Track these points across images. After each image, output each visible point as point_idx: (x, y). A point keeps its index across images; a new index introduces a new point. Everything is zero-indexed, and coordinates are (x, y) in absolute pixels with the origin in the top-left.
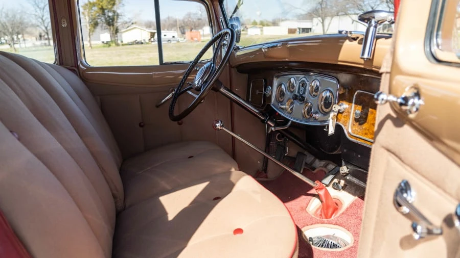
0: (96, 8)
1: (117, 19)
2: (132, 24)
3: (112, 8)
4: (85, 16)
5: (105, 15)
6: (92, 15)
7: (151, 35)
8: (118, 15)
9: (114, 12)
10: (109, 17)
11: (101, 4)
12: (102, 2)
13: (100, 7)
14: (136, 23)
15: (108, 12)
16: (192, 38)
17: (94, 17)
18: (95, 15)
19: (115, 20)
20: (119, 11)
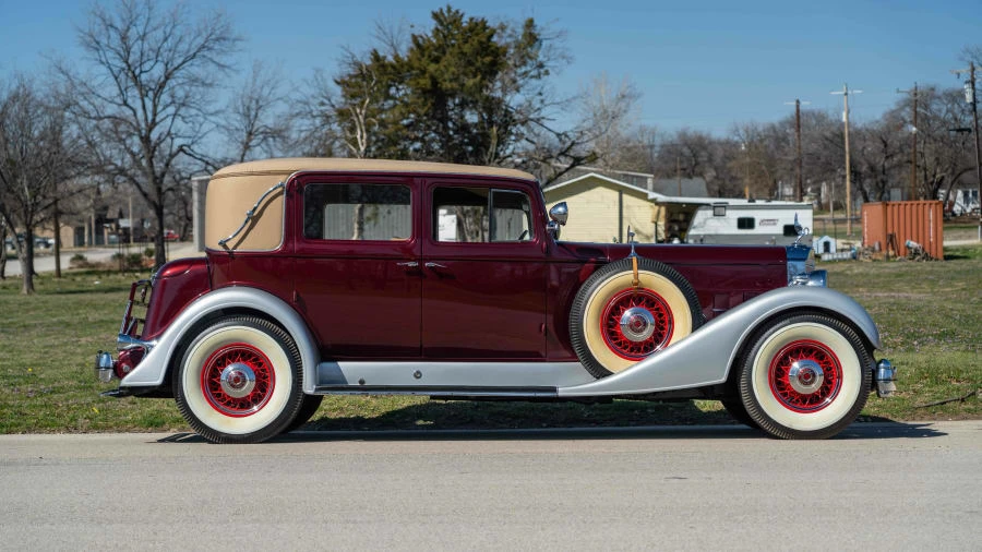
0: (402, 91)
1: (501, 142)
2: (577, 161)
3: (480, 87)
4: (353, 130)
5: (444, 119)
6: (383, 124)
7: (670, 221)
8: (508, 121)
9: (491, 106)
10: (464, 128)
11: (432, 67)
12: (436, 60)
13: (425, 82)
14: (593, 158)
15: (463, 105)
16: (891, 240)
17: (391, 129)
18: (396, 123)
19: (492, 149)
20: (514, 100)
